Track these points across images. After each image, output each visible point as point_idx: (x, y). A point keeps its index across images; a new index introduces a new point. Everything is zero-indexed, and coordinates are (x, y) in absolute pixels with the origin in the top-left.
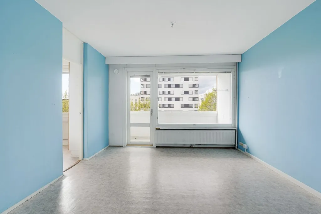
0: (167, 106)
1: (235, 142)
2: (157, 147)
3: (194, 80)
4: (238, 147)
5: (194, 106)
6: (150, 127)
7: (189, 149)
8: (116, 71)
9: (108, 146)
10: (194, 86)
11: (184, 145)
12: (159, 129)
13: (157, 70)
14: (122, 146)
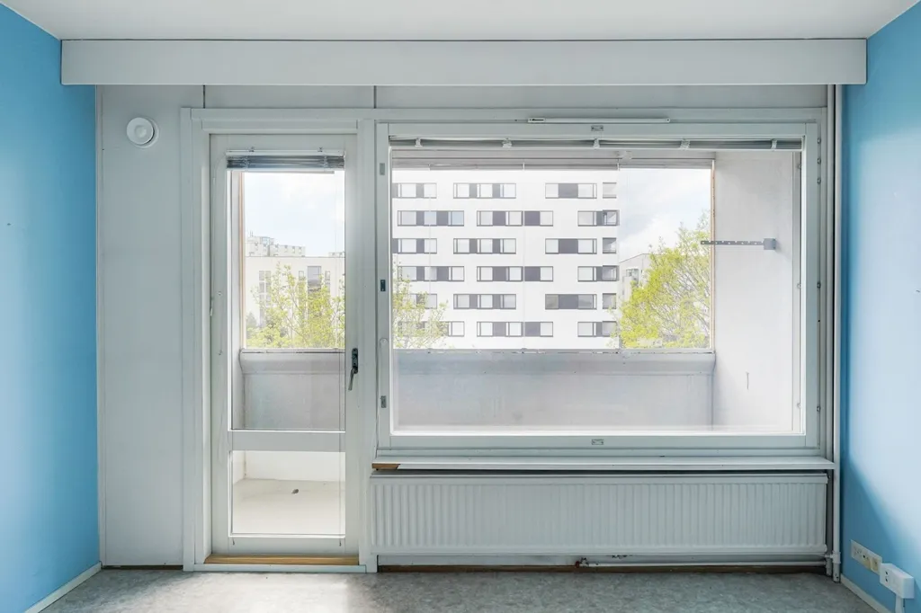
0: (487, 302)
1: (828, 540)
2: (382, 570)
3: (600, 195)
4: (841, 571)
5: (599, 302)
6: (343, 454)
7: (570, 585)
8: (138, 129)
9: (98, 566)
10: (601, 218)
11: (540, 557)
12: (394, 470)
13: (382, 128)
14: (180, 567)
